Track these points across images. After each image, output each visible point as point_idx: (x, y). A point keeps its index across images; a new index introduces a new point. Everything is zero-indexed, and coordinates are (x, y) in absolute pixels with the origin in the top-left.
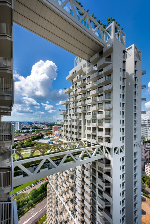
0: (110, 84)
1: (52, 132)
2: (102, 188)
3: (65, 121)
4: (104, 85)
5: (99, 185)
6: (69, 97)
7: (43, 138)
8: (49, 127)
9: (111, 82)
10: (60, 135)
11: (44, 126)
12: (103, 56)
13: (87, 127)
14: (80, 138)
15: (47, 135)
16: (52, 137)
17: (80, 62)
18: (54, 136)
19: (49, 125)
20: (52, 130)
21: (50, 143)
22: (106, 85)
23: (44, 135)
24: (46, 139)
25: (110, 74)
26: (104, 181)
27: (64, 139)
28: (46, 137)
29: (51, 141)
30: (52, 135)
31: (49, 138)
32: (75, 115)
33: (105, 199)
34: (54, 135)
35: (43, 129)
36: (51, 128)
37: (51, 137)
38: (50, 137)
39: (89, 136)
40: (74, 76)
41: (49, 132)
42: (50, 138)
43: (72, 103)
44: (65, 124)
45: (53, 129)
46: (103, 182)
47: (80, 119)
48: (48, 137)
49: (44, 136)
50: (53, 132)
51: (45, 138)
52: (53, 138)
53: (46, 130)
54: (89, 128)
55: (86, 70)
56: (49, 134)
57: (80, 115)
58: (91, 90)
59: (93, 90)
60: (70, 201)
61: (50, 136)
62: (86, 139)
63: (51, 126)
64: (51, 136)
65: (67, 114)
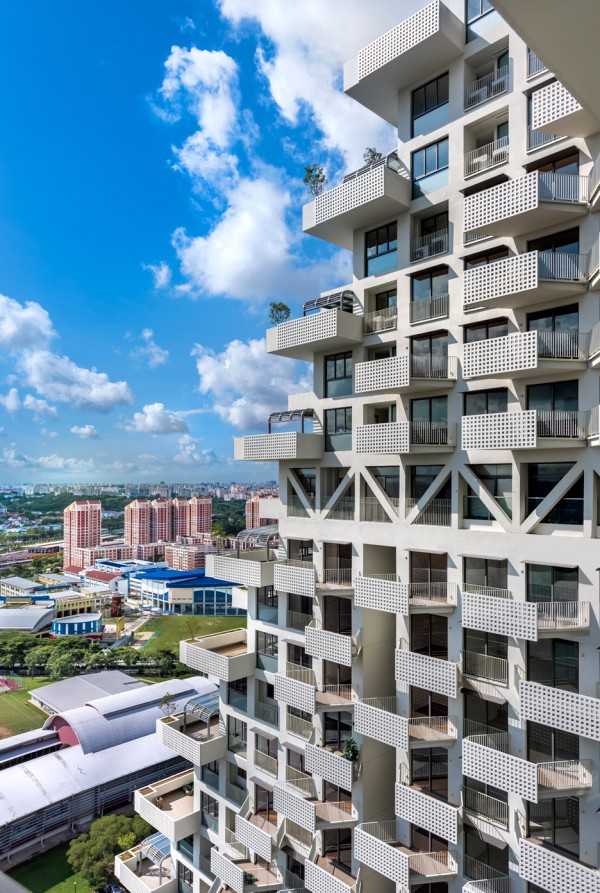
1: (57, 549)
8: (33, 518)
15: (22, 572)
16: (67, 587)
18: (76, 579)
19: (31, 509)
20: (59, 535)
21: (49, 626)
24: (17, 604)
28: (12, 585)
29: (59, 615)
30: (57, 571)
31: (37, 594)
34: (75, 570)
36: (45, 523)
37: (60, 588)
38: (49, 584)
41: (38, 551)
42: (52, 595)
45: (72, 527)
48: (31, 584)
50: (66, 554)
52: (70, 593)
53: (14, 539)
56: (38, 564)
61: (48, 579)
63: (45, 510)
64: (54, 576)
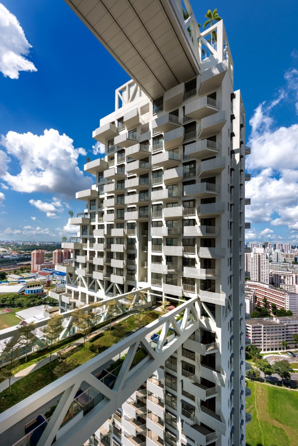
0: (215, 157)
1: (29, 264)
2: (193, 398)
3: (85, 241)
4: (198, 158)
5: (184, 393)
6: (99, 182)
7: (5, 280)
8: (21, 253)
9: (217, 153)
10: (71, 275)
11: (7, 250)
12: (195, 93)
13: (152, 256)
14: (131, 283)
15: (15, 272)
16: (31, 278)
17: (132, 100)
18: (35, 275)
19: (20, 250)
20: (29, 259)
21: (24, 291)
22: (202, 160)
23: (7, 274)
24: (13, 284)
25: (215, 136)
26: (200, 383)
27: (83, 285)
28: (12, 277)
29: (28, 287)
30: (29, 272)
31: (21, 280)
32: (115, 226)
33: (199, 424)
34: (35, 272)
35: (3, 257)
36: (26, 255)
37: (29, 278)
38: (25, 277)
39: (157, 277)
40: (116, 132)
41: (22, 265)
42: (26, 281)
43: (108, 197)
44: (84, 249)
45: (34, 259)
46: (196, 384)
47: (133, 237)
48: (19, 277)
49: (7, 276)
50: (32, 267)
51: (9, 279)
52: (33, 280)
53: (14, 260)
54: (157, 259)
55: (150, 119)
56: (22, 270)
57: (132, 226)
58: (162, 168)
59: (167, 169)
60: (102, 442)
61: (25, 275)
62: (148, 284)
63: (25, 250)
64: (27, 274)
65: (92, 224)
